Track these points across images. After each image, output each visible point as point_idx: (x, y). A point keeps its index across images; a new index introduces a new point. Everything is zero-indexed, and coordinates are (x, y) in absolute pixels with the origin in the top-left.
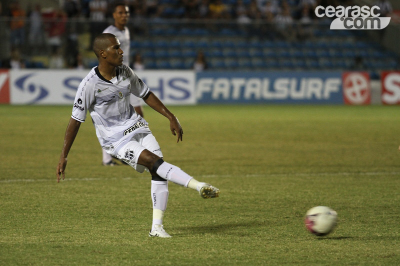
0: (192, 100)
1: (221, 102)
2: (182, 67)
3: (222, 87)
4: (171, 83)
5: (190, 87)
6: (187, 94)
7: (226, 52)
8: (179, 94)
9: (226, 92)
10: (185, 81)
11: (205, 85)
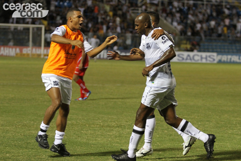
0: (215, 62)
1: (224, 63)
2: (213, 52)
3: (225, 58)
4: (210, 57)
5: (215, 58)
6: (214, 60)
7: (226, 47)
8: (211, 60)
9: (225, 59)
10: (214, 56)
11: (219, 57)
